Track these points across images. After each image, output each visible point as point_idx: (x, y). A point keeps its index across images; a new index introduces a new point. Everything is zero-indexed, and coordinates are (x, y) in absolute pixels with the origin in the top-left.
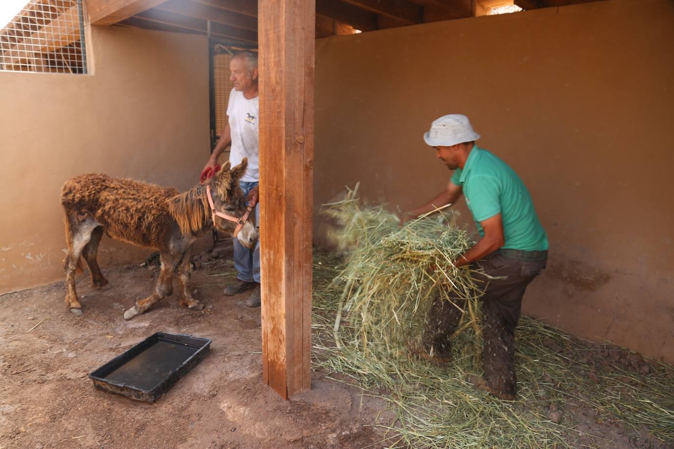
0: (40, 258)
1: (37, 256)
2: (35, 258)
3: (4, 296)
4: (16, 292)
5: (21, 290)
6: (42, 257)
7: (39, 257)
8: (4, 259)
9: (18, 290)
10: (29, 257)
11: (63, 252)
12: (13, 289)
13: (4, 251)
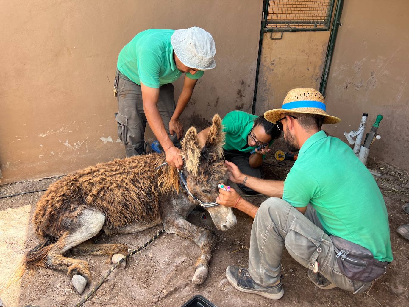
0: (77, 146)
1: (75, 144)
2: (73, 145)
3: (43, 181)
4: (55, 177)
5: (60, 175)
6: (80, 144)
7: (77, 144)
8: (41, 146)
9: (57, 176)
10: (67, 144)
11: (101, 141)
12: (52, 174)
13: (41, 137)
